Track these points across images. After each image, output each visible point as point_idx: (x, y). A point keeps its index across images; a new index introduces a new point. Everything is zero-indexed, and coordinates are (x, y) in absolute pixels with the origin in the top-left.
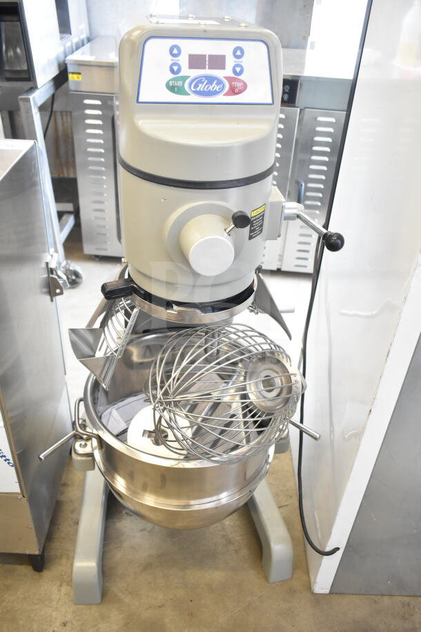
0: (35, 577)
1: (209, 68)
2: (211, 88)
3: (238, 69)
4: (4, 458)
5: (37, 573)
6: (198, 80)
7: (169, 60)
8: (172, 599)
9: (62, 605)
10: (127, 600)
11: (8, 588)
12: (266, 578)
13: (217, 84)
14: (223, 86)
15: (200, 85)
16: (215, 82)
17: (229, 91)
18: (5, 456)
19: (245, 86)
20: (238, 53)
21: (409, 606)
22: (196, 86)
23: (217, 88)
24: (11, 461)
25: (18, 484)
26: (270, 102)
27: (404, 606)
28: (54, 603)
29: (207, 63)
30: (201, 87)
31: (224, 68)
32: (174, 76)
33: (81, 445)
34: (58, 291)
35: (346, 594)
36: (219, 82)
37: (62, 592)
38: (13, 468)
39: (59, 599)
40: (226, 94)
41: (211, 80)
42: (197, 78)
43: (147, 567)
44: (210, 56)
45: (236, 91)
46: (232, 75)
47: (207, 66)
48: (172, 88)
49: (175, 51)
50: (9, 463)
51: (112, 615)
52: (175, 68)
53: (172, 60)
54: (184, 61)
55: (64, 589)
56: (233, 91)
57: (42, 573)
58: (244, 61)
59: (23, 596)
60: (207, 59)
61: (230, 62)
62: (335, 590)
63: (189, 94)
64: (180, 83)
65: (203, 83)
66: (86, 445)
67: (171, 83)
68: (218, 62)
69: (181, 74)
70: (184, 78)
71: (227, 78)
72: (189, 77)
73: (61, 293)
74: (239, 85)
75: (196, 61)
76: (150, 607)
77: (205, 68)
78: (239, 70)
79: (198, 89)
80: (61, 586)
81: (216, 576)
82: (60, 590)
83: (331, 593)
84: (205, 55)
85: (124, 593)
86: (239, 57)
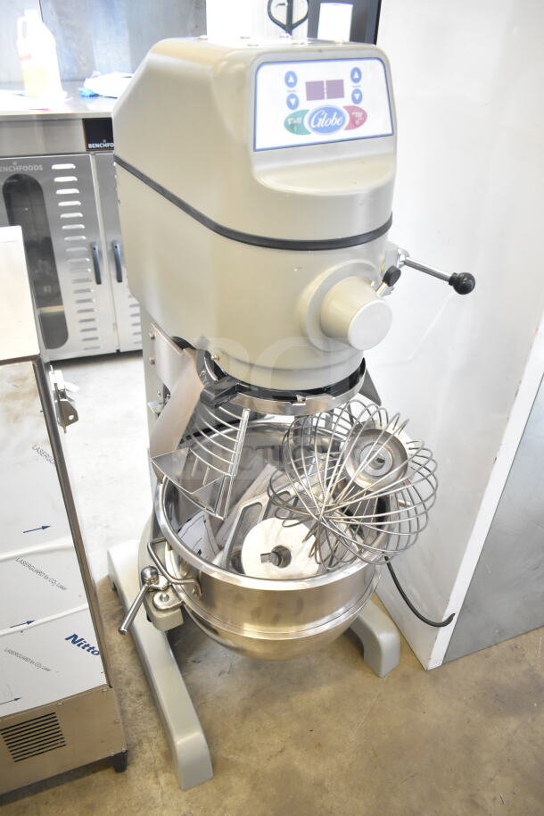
0: (120, 780)
1: (329, 98)
2: (331, 122)
3: (357, 96)
4: (87, 648)
5: (120, 774)
6: (318, 114)
7: (284, 91)
8: (290, 737)
9: (169, 799)
10: (242, 759)
11: (91, 807)
12: (376, 673)
13: (338, 116)
14: (344, 119)
15: (320, 120)
16: (335, 114)
17: (349, 124)
18: (88, 645)
19: (365, 116)
20: (356, 75)
21: (516, 647)
22: (316, 123)
23: (337, 122)
24: (97, 648)
25: (104, 675)
26: (390, 132)
27: (513, 650)
28: (159, 800)
29: (325, 91)
30: (321, 123)
31: (342, 96)
32: (292, 111)
33: (161, 598)
34: (71, 417)
35: (457, 659)
36: (340, 114)
37: (162, 783)
38: (99, 658)
39: (163, 793)
40: (347, 128)
41: (330, 111)
42: (316, 112)
43: (246, 713)
44: (328, 82)
45: (357, 122)
46: (352, 104)
47: (326, 95)
48: (293, 127)
49: (291, 80)
50: (92, 652)
51: (233, 784)
52: (293, 101)
53: (289, 91)
54: (301, 91)
55: (163, 778)
56: (354, 124)
57: (127, 772)
58: (362, 85)
59: (116, 809)
60: (325, 86)
61: (349, 87)
62: (447, 660)
63: (310, 133)
64: (298, 121)
65: (322, 117)
66: (168, 596)
67: (289, 120)
68: (336, 88)
69: (298, 109)
70: (304, 113)
71: (347, 108)
72: (308, 111)
73: (76, 419)
74: (359, 115)
75: (314, 90)
76: (271, 757)
77: (322, 98)
78: (358, 97)
79: (318, 126)
80: (157, 777)
81: (325, 692)
82: (158, 783)
83: (443, 664)
84: (322, 82)
85: (234, 754)
86: (356, 81)
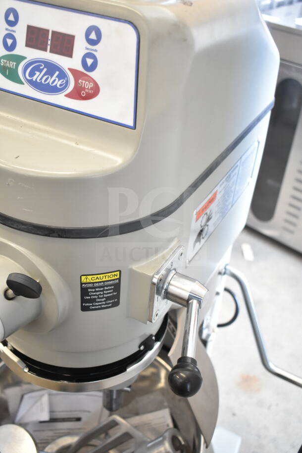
1: (51, 51)
2: (50, 81)
3: (90, 61)
6: (35, 66)
7: (3, 28)
13: (59, 77)
14: (67, 82)
15: (38, 73)
16: (57, 73)
17: (73, 92)
19: (95, 92)
20: (94, 37)
22: (32, 74)
23: (58, 83)
26: (131, 124)
29: (49, 42)
30: (37, 76)
31: (71, 56)
32: (7, 53)
36: (62, 75)
40: (69, 96)
41: (52, 68)
42: (34, 62)
44: (53, 32)
45: (83, 94)
46: (81, 68)
47: (49, 48)
48: (5, 69)
49: (12, 18)
52: (10, 42)
53: (7, 29)
54: (20, 33)
56: (78, 94)
58: (100, 50)
60: (50, 37)
61: (80, 47)
63: (22, 83)
64: (12, 64)
65: (41, 71)
67: (2, 62)
68: (64, 44)
69: (15, 52)
70: (19, 59)
71: (73, 71)
72: (24, 58)
74: (89, 86)
75: (36, 37)
77: (45, 50)
78: (91, 63)
79: (34, 78)
84: (48, 31)
86: (93, 43)
